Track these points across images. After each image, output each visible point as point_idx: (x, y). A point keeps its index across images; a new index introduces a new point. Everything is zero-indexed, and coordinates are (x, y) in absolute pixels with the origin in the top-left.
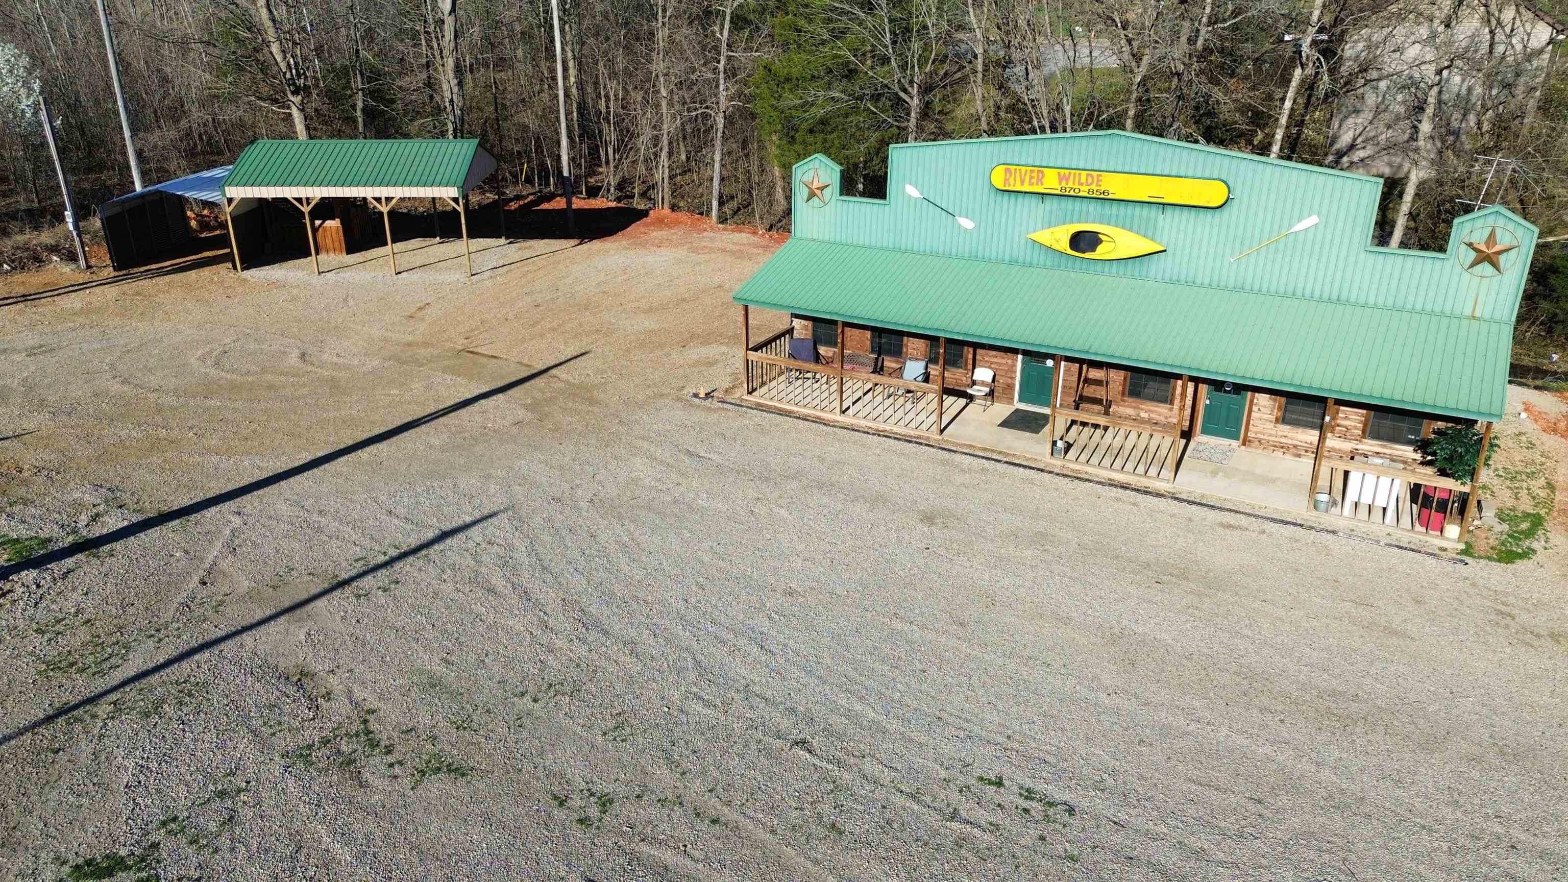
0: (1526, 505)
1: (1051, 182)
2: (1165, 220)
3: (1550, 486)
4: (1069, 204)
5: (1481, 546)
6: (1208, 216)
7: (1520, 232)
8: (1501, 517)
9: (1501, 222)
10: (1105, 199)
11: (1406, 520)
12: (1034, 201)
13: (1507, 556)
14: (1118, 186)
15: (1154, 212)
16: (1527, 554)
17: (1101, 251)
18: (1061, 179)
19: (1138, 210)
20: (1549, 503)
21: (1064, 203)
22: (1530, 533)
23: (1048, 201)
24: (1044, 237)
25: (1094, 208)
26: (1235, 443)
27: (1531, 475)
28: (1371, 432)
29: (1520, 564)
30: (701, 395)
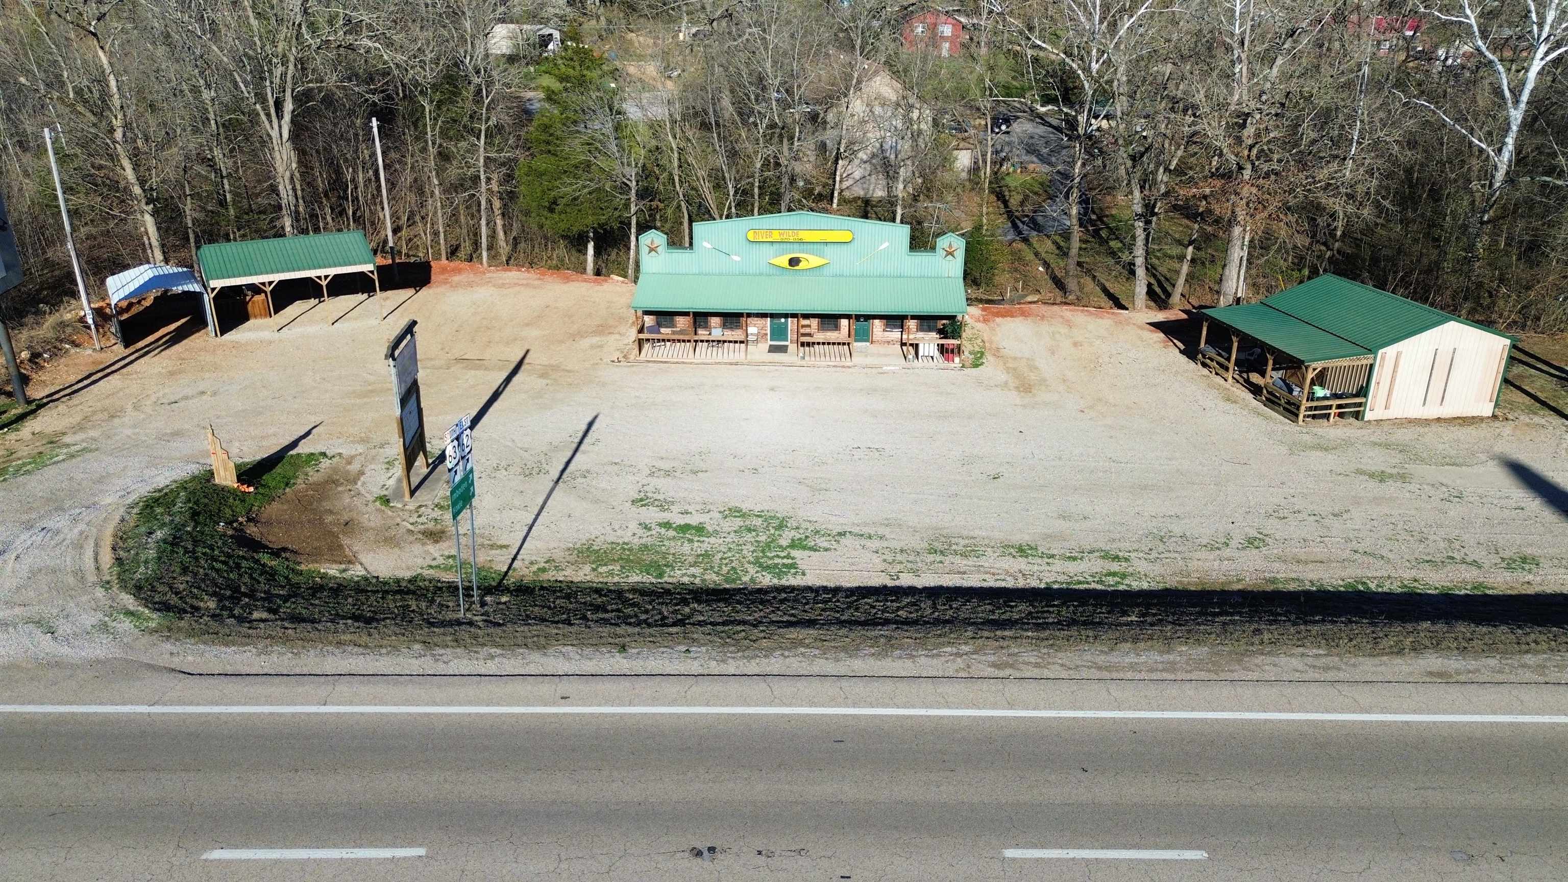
0: (977, 349)
1: (776, 236)
2: (828, 249)
3: (983, 341)
4: (785, 246)
5: (967, 364)
6: (845, 247)
7: (959, 242)
8: (970, 353)
9: (952, 239)
10: (802, 242)
11: (941, 361)
12: (768, 245)
13: (976, 366)
14: (807, 236)
15: (822, 245)
16: (982, 364)
17: (802, 265)
18: (780, 235)
19: (815, 246)
20: (984, 347)
21: (782, 245)
22: (981, 357)
23: (775, 245)
24: (776, 261)
25: (796, 246)
26: (868, 344)
27: (976, 338)
28: (920, 329)
29: (980, 367)
30: (615, 361)
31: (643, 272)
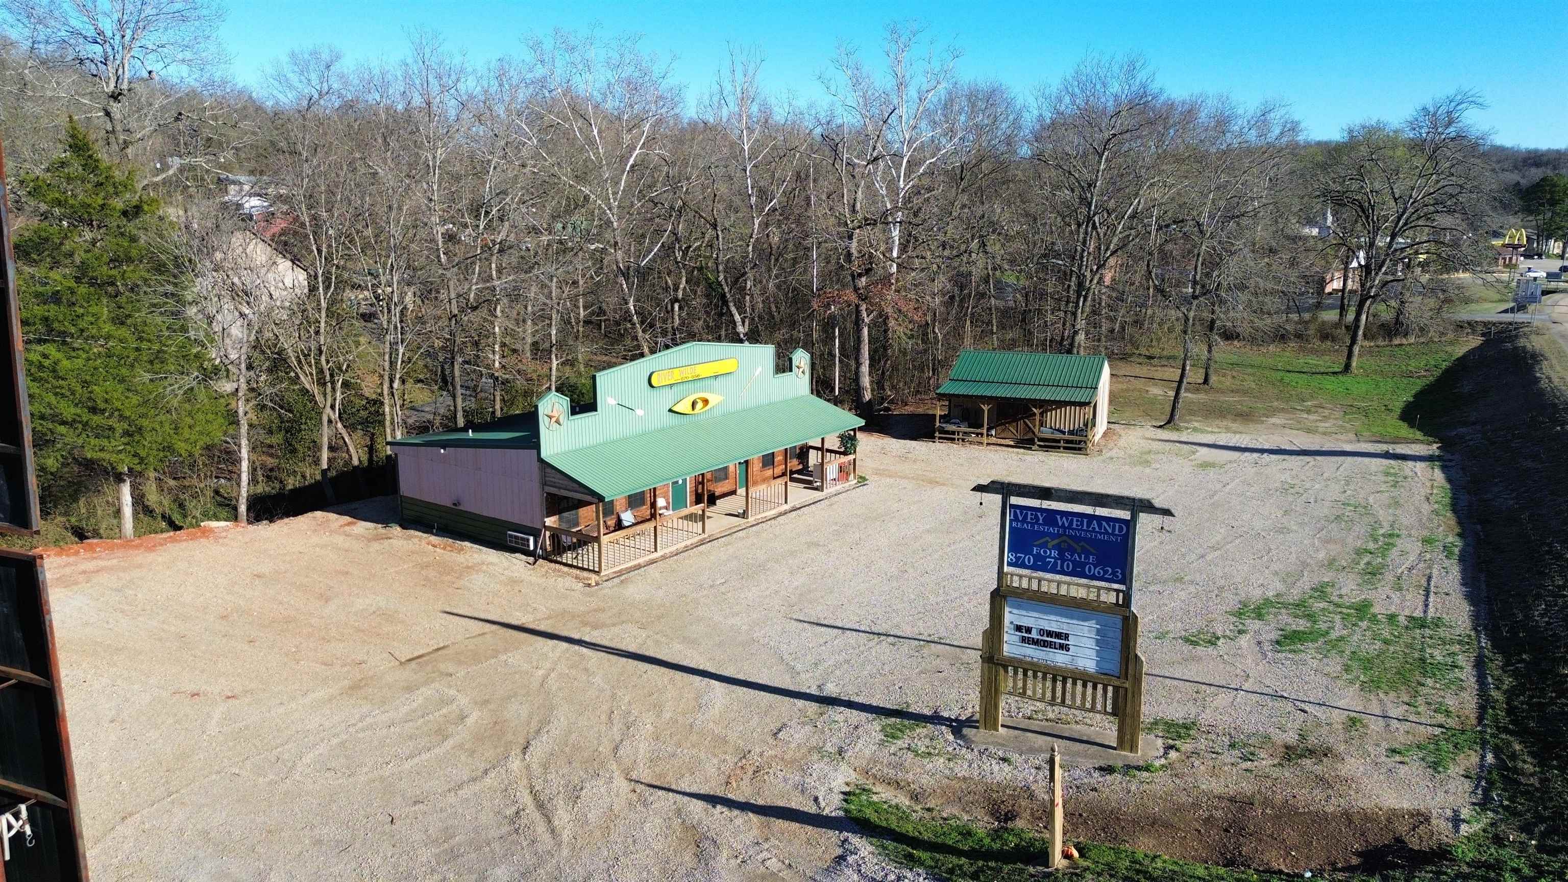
1: (677, 376)
2: (717, 383)
6: (731, 377)
11: (841, 482)
12: (668, 389)
15: (713, 381)
18: (680, 373)
19: (707, 381)
21: (680, 387)
23: (673, 388)
25: (691, 385)
30: (589, 585)
31: (543, 455)
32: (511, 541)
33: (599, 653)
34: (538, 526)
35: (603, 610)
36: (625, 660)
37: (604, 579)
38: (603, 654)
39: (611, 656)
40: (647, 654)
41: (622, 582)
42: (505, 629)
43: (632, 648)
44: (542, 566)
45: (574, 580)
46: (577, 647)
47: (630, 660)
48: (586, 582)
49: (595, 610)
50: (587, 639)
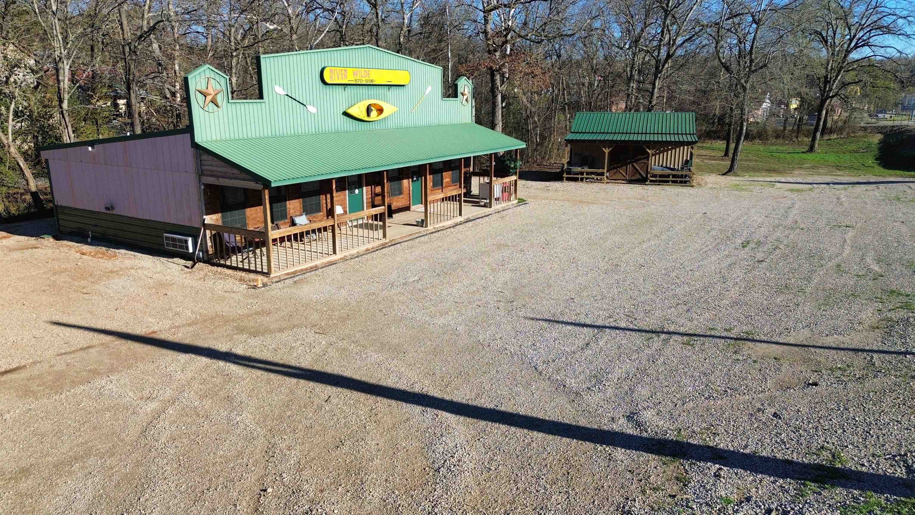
1: (350, 77)
2: (390, 94)
6: (402, 90)
7: (469, 86)
9: (466, 82)
12: (341, 90)
15: (386, 90)
18: (354, 74)
19: (381, 90)
21: (353, 89)
23: (346, 89)
25: (365, 91)
30: (255, 287)
31: (198, 139)
32: (168, 245)
33: (253, 371)
34: (196, 224)
35: (269, 313)
36: (294, 381)
37: (274, 280)
38: (259, 373)
39: (272, 376)
40: (329, 369)
41: (295, 282)
42: (123, 341)
43: (306, 363)
44: (201, 269)
45: (237, 282)
46: (221, 363)
47: (302, 381)
48: (252, 283)
49: (257, 313)
50: (239, 351)
